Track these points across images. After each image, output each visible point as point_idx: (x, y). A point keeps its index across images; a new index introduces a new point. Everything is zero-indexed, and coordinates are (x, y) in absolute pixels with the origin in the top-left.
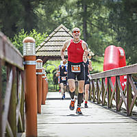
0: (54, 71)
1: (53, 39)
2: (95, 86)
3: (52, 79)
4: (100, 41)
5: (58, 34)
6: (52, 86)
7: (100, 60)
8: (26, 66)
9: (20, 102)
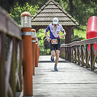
0: (44, 38)
1: (44, 11)
2: (80, 51)
3: (43, 45)
4: (84, 12)
5: (48, 7)
6: (43, 50)
7: (84, 28)
8: (23, 36)
9: (18, 66)
